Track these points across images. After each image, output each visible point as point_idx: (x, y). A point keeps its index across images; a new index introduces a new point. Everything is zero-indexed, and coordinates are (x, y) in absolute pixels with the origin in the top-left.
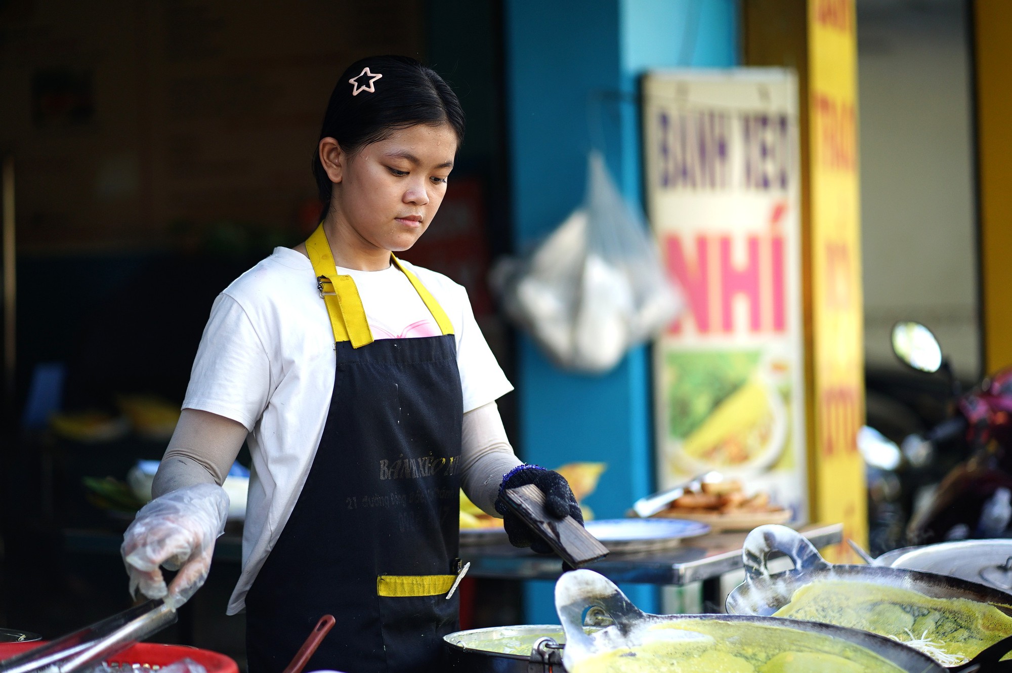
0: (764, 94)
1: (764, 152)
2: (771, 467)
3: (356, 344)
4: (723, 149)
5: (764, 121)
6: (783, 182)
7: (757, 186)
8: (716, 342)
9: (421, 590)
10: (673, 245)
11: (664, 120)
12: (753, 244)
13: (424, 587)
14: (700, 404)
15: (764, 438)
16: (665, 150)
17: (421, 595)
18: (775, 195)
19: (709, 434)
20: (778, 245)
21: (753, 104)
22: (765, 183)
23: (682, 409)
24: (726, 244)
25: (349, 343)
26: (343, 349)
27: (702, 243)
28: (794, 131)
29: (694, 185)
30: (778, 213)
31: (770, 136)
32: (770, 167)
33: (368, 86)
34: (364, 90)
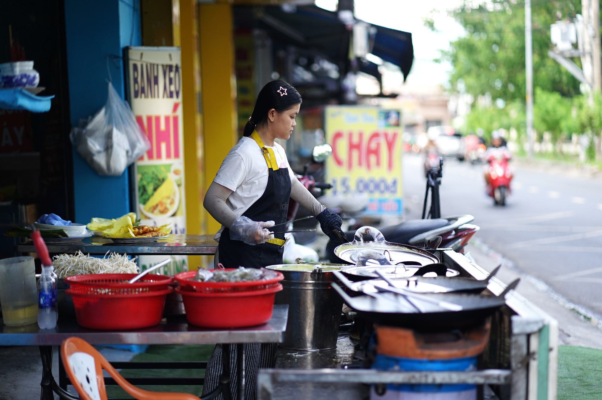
0: (170, 56)
1: (171, 81)
2: (174, 215)
3: (274, 169)
4: (156, 82)
5: (170, 67)
6: (177, 94)
7: (168, 97)
8: (155, 162)
9: (276, 242)
10: (139, 120)
11: (135, 67)
12: (167, 119)
13: (277, 242)
14: (150, 189)
15: (172, 203)
16: (135, 81)
17: (276, 244)
18: (174, 100)
19: (152, 202)
20: (176, 119)
21: (167, 62)
22: (171, 96)
23: (144, 190)
24: (158, 119)
25: (272, 169)
26: (270, 170)
27: (149, 119)
29: (147, 96)
30: (176, 106)
31: (172, 75)
32: (173, 88)
33: (285, 93)
34: (284, 95)
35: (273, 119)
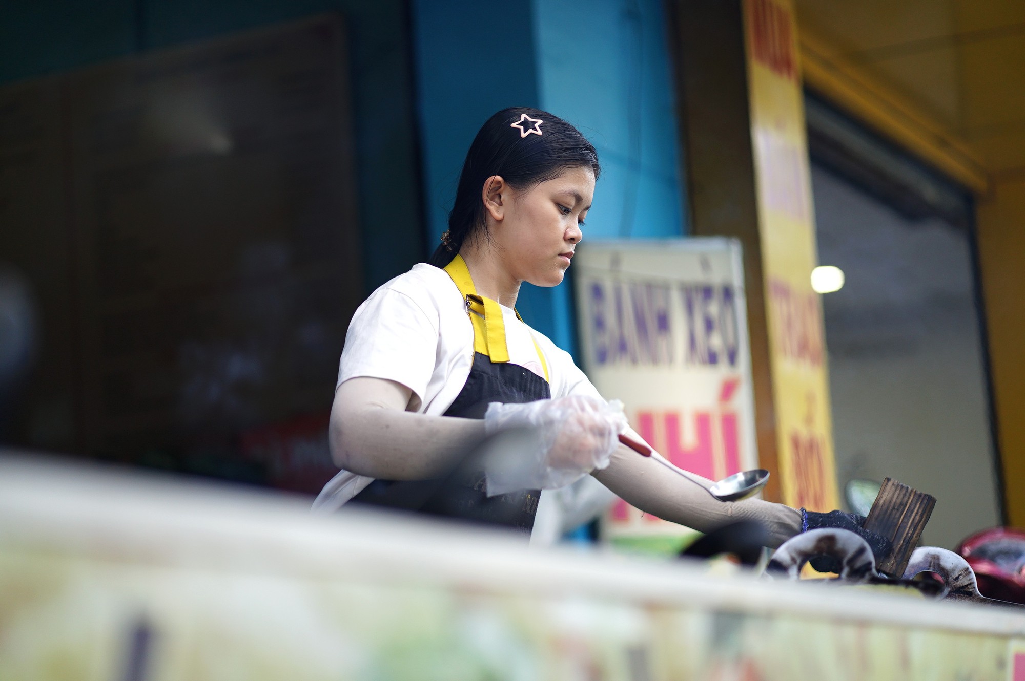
0: (705, 264)
1: (709, 325)
3: (494, 359)
4: (663, 323)
5: (707, 292)
6: (732, 357)
7: (703, 362)
11: (597, 292)
12: (703, 422)
16: (599, 323)
18: (722, 371)
20: (730, 423)
21: (695, 275)
22: (712, 359)
24: (672, 421)
25: (487, 356)
26: (480, 359)
27: (646, 420)
28: (740, 303)
29: (634, 361)
30: (728, 390)
31: (714, 309)
32: (716, 341)
33: (535, 129)
34: (531, 133)
35: (502, 209)
